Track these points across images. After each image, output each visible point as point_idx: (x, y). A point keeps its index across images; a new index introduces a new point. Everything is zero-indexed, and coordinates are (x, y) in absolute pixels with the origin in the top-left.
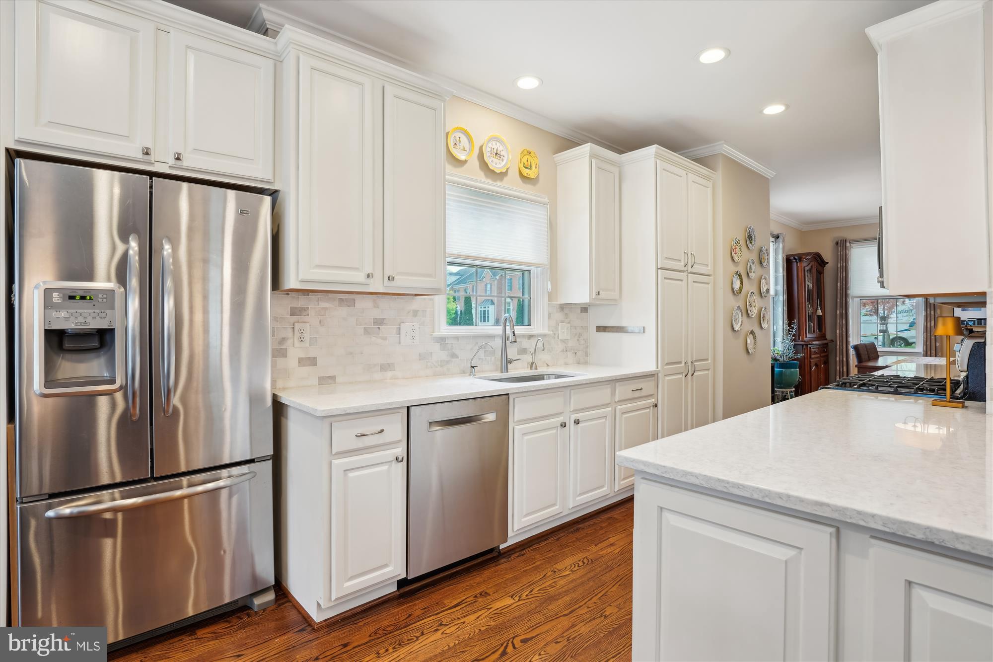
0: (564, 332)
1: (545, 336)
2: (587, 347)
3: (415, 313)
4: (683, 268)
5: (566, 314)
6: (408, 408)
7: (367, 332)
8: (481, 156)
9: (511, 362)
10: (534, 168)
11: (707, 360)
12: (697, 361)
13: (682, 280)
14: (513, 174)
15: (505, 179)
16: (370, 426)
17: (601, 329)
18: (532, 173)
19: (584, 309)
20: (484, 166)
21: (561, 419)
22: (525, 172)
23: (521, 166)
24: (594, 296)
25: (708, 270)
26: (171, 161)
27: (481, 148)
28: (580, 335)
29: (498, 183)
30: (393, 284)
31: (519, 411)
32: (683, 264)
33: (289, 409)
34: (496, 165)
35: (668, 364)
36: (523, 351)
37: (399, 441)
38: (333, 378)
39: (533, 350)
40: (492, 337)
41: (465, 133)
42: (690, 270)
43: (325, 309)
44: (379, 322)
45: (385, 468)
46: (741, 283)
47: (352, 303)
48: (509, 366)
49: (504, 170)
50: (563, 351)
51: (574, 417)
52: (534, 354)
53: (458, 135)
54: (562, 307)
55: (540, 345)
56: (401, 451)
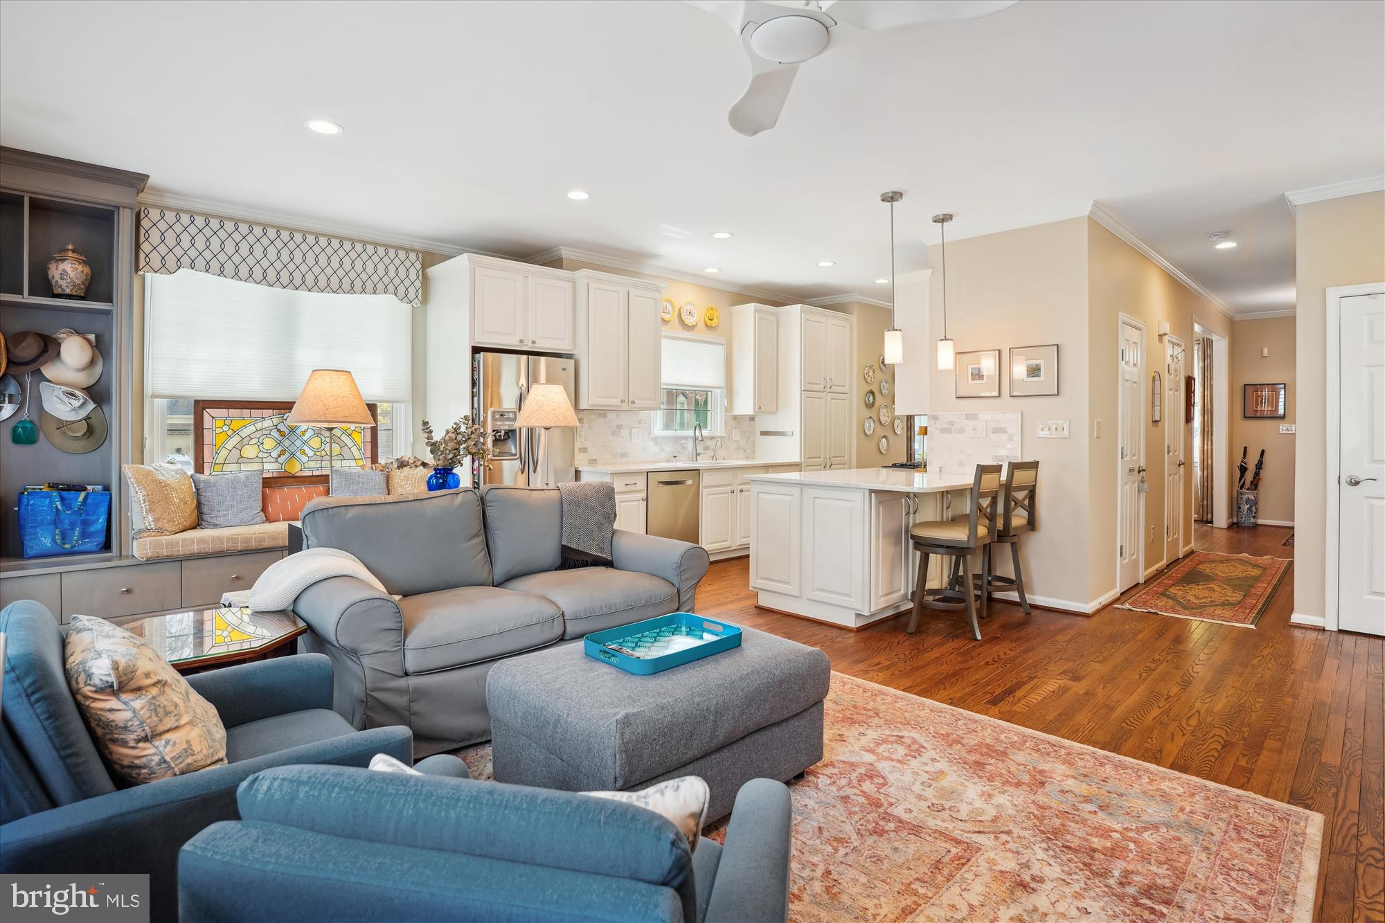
0: (736, 435)
1: (723, 437)
2: (754, 447)
3: (640, 422)
4: (823, 390)
5: (738, 422)
6: (647, 473)
7: (613, 433)
8: (680, 315)
9: (699, 455)
10: (715, 319)
11: (844, 457)
12: (834, 457)
13: (821, 398)
14: (701, 326)
15: (696, 329)
16: (630, 480)
17: (764, 433)
18: (714, 323)
19: (752, 418)
20: (682, 322)
21: (731, 488)
22: (709, 323)
23: (707, 319)
24: (757, 410)
25: (846, 389)
26: (530, 344)
27: (680, 310)
28: (748, 438)
29: (691, 333)
30: (634, 405)
31: (706, 479)
32: (822, 386)
33: (582, 473)
34: (690, 321)
35: (809, 458)
36: (707, 448)
37: (643, 490)
38: (595, 460)
39: (714, 448)
40: (686, 438)
41: (669, 301)
42: (829, 390)
43: (592, 419)
44: (620, 427)
45: (637, 503)
46: (874, 398)
47: (605, 416)
48: (698, 457)
49: (695, 324)
50: (735, 449)
51: (739, 488)
52: (715, 450)
53: (665, 303)
54: (735, 417)
55: (719, 444)
56: (644, 495)
